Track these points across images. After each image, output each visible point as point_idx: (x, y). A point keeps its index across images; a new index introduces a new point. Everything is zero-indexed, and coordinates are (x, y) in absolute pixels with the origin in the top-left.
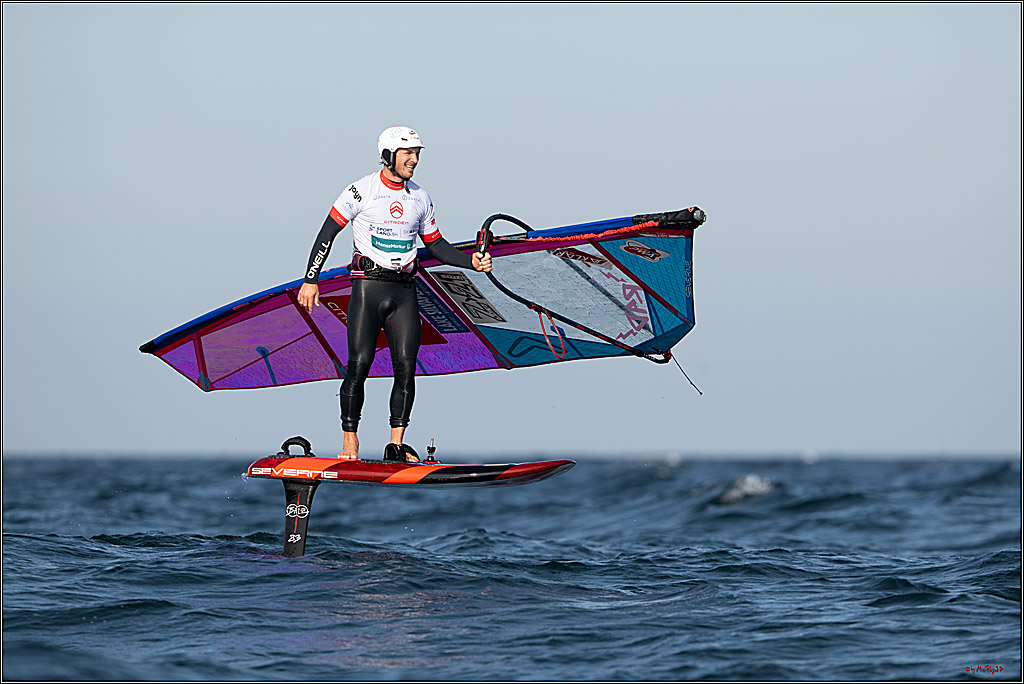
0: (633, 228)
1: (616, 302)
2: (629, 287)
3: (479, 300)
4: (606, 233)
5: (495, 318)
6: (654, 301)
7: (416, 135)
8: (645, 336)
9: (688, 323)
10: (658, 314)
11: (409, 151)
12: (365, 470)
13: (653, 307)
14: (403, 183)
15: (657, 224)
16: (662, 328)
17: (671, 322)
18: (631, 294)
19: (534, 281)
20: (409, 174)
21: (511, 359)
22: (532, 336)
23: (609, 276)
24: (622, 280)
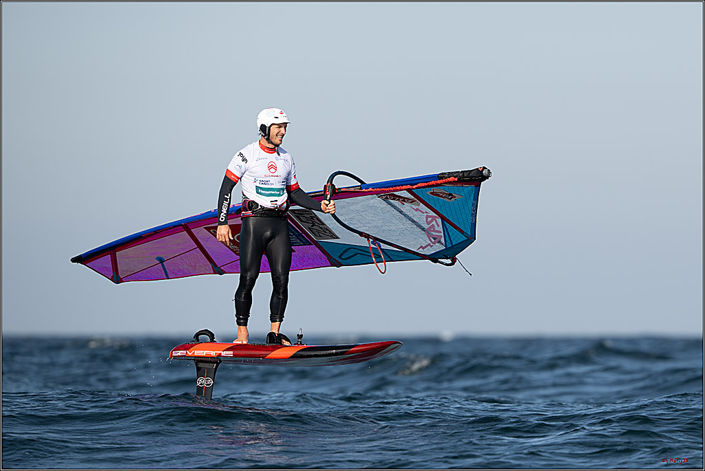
0: (439, 182)
1: (419, 226)
2: (431, 217)
3: (321, 226)
4: (419, 185)
5: (331, 236)
6: (448, 225)
7: (284, 114)
8: (439, 247)
9: (471, 238)
10: (450, 234)
11: (280, 126)
12: (253, 349)
13: (447, 229)
14: (275, 149)
15: (456, 179)
16: (451, 242)
17: (458, 238)
18: (431, 221)
19: (363, 214)
20: (279, 142)
21: (340, 261)
22: (357, 247)
23: (417, 210)
24: (426, 212)
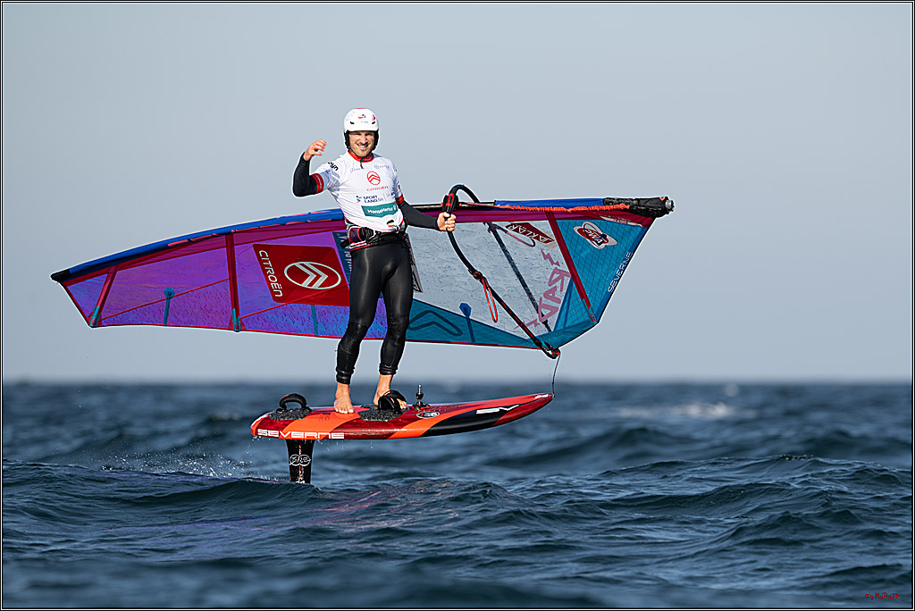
2: (559, 272)
6: (575, 289)
9: (592, 321)
10: (571, 305)
13: (570, 298)
15: (628, 207)
16: (566, 321)
17: (578, 317)
18: (557, 280)
23: (547, 257)
24: (557, 263)
